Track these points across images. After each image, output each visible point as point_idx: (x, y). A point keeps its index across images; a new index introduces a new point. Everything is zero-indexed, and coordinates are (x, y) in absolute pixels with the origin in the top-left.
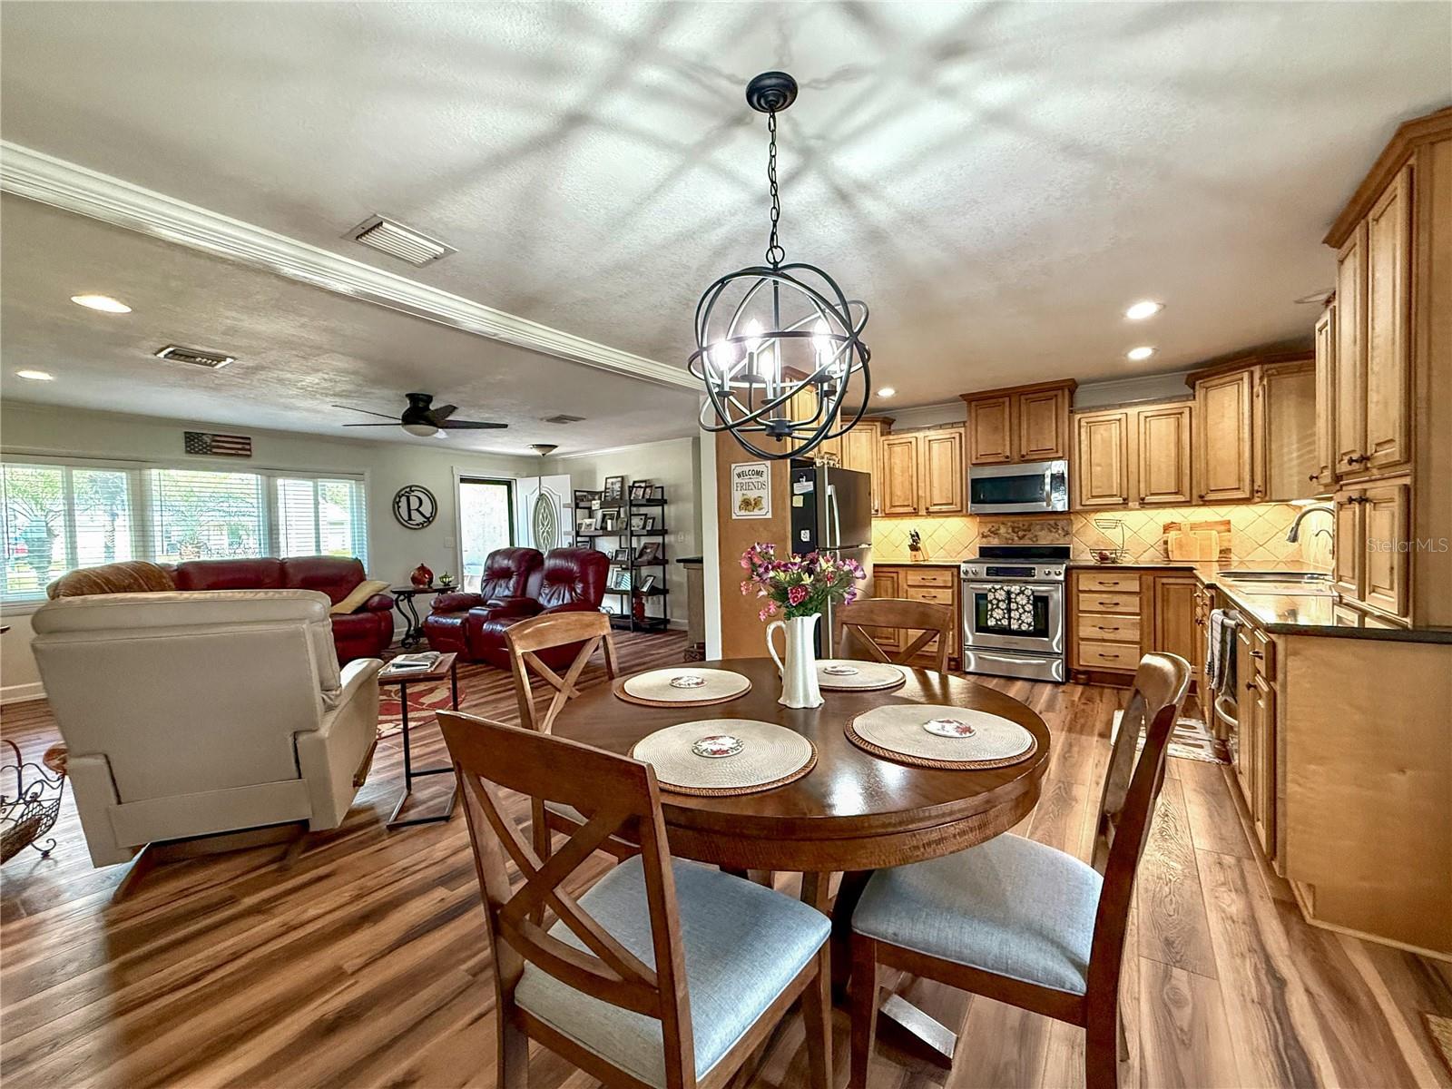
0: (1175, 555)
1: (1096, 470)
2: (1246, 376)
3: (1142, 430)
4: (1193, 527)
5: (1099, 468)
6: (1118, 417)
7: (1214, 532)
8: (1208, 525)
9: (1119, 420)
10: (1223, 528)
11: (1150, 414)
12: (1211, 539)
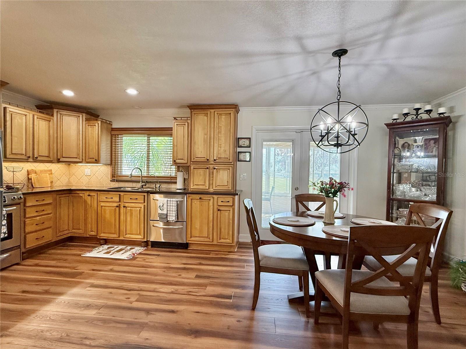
0: (36, 185)
1: (15, 139)
2: (81, 116)
3: (35, 123)
4: (41, 171)
5: (16, 139)
6: (26, 113)
7: (48, 174)
8: (45, 171)
9: (26, 115)
10: (49, 172)
11: (39, 117)
12: (47, 177)
